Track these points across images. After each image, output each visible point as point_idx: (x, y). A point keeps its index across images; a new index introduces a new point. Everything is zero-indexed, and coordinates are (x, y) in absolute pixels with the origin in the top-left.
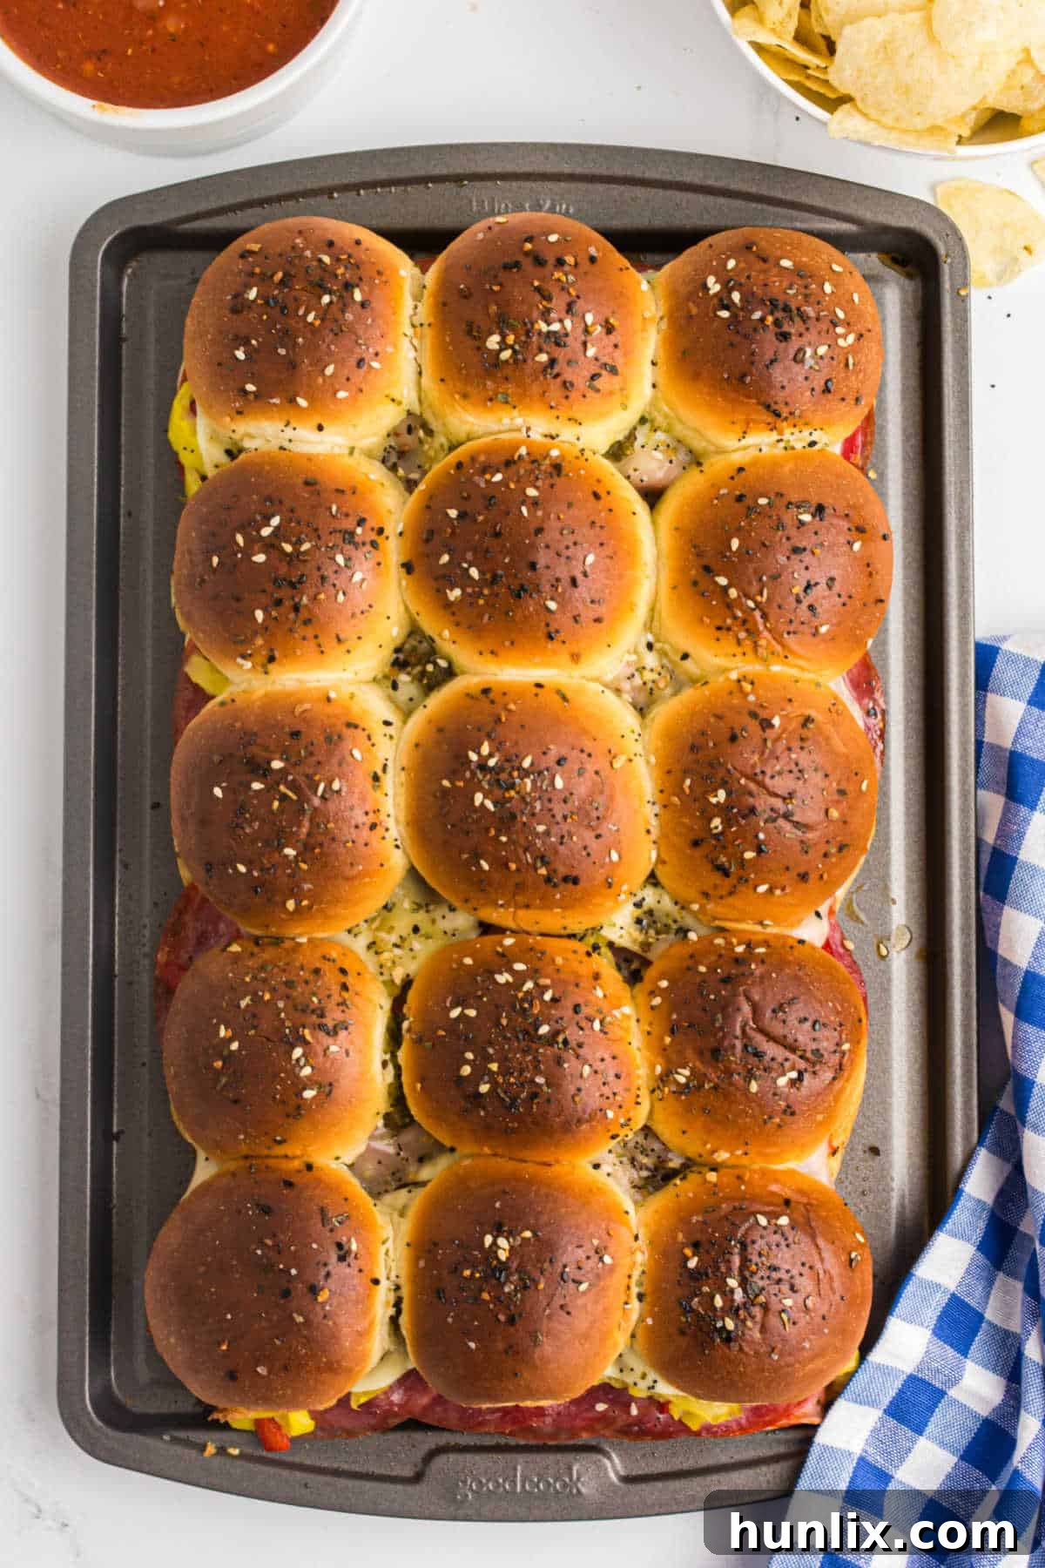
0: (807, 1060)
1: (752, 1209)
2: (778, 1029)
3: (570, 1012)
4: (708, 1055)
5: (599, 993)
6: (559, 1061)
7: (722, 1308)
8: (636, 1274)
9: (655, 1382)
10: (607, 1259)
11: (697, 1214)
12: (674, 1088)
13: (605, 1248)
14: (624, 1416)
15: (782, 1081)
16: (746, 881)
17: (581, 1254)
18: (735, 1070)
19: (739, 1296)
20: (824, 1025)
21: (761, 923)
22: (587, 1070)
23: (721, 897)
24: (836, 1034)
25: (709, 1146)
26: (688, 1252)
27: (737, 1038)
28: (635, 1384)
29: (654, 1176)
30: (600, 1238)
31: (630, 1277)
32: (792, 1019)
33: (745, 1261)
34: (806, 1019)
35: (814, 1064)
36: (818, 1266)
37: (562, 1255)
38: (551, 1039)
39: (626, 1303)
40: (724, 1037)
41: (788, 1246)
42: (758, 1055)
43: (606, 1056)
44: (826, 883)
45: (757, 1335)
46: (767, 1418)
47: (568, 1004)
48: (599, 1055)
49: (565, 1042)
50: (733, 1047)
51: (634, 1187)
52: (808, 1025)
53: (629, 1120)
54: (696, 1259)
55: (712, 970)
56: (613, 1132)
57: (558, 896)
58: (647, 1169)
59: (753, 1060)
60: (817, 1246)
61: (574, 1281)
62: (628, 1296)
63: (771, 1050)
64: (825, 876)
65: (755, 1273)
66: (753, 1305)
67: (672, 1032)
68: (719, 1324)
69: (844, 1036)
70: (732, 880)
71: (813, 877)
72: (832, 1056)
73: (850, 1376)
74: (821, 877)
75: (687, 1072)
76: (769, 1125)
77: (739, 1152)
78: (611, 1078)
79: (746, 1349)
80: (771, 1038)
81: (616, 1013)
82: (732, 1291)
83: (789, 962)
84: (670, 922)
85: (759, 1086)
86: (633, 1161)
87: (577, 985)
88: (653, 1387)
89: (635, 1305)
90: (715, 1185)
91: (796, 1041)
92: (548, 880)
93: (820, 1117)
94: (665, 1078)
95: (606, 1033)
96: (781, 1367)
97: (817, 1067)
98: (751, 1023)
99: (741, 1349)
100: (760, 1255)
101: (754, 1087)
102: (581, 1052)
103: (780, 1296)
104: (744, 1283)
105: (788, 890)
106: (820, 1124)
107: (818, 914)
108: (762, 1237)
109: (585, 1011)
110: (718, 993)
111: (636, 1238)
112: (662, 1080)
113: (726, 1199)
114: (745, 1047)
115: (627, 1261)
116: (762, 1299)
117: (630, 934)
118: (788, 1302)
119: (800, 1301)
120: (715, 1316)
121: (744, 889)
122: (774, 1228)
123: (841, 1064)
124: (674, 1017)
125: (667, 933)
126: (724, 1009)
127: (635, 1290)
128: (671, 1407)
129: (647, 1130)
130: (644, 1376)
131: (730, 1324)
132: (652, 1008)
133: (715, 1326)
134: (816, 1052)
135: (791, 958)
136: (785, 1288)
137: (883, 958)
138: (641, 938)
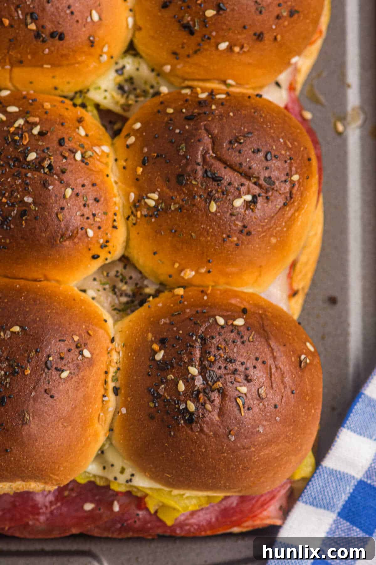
0: (260, 186)
1: (212, 313)
2: (235, 158)
3: (55, 144)
4: (173, 180)
5: (82, 132)
6: (45, 185)
7: (185, 392)
8: (112, 371)
9: (133, 475)
10: (86, 353)
11: (165, 318)
12: (145, 212)
13: (85, 345)
14: (109, 513)
15: (238, 203)
16: (209, 38)
17: (63, 347)
18: (196, 193)
19: (199, 382)
20: (276, 157)
21: (224, 82)
22: (69, 192)
23: (188, 56)
24: (286, 165)
25: (177, 265)
26: (156, 347)
27: (198, 164)
28: (115, 479)
29: (132, 302)
30: (80, 335)
31: (106, 373)
32: (247, 150)
33: (205, 353)
34: (259, 150)
35: (267, 191)
36: (270, 361)
37: (46, 346)
38: (38, 165)
39: (104, 396)
40: (187, 164)
41: (243, 343)
42: (217, 180)
43: (86, 182)
44: (281, 46)
45: (216, 418)
46: (234, 518)
47: (54, 138)
48: (79, 181)
49: (50, 167)
50: (195, 172)
51: (115, 309)
52: (261, 154)
53: (107, 241)
54: (162, 352)
55: (178, 111)
56: (93, 252)
57: (47, 51)
58: (126, 295)
59: (213, 185)
60: (269, 345)
61: (57, 369)
62: (106, 390)
63: (228, 175)
64: (279, 37)
65: (213, 363)
66: (212, 391)
67: (143, 164)
68: (182, 407)
69: (293, 169)
70: (196, 38)
71: (268, 37)
72: (283, 185)
73: (307, 481)
74: (275, 39)
75: (156, 196)
76: (228, 244)
77: (203, 270)
78: (91, 202)
79: (205, 429)
80: (227, 165)
81: (96, 149)
82: (193, 378)
83: (247, 106)
84: (148, 88)
85: (218, 207)
86: (114, 288)
87: (62, 124)
88: (131, 480)
89: (111, 398)
90: (182, 296)
91: (250, 168)
92: (37, 35)
93: (273, 240)
94: (137, 204)
95: (87, 164)
96: (239, 449)
97: (270, 194)
98: (211, 152)
99: (202, 430)
100: (218, 348)
101: (213, 207)
102: (65, 177)
103: (236, 384)
104: (203, 371)
105: (245, 49)
106: (275, 247)
107: (278, 84)
108: (219, 334)
109: (68, 144)
110: (182, 128)
111: (113, 340)
112: (135, 206)
113: (190, 306)
114: (206, 172)
115: (104, 358)
116: (219, 384)
117: (113, 97)
118: (244, 390)
119: (254, 390)
120: (179, 400)
121: (206, 47)
122: (230, 328)
123: (291, 193)
124: (146, 150)
125: (145, 96)
126: (187, 141)
127: (111, 385)
128: (147, 499)
129: (125, 260)
130: (122, 471)
131: (192, 407)
132: (128, 147)
133: (179, 408)
134: (268, 179)
135: (248, 104)
136: (241, 378)
137: (340, 134)
138: (122, 101)
